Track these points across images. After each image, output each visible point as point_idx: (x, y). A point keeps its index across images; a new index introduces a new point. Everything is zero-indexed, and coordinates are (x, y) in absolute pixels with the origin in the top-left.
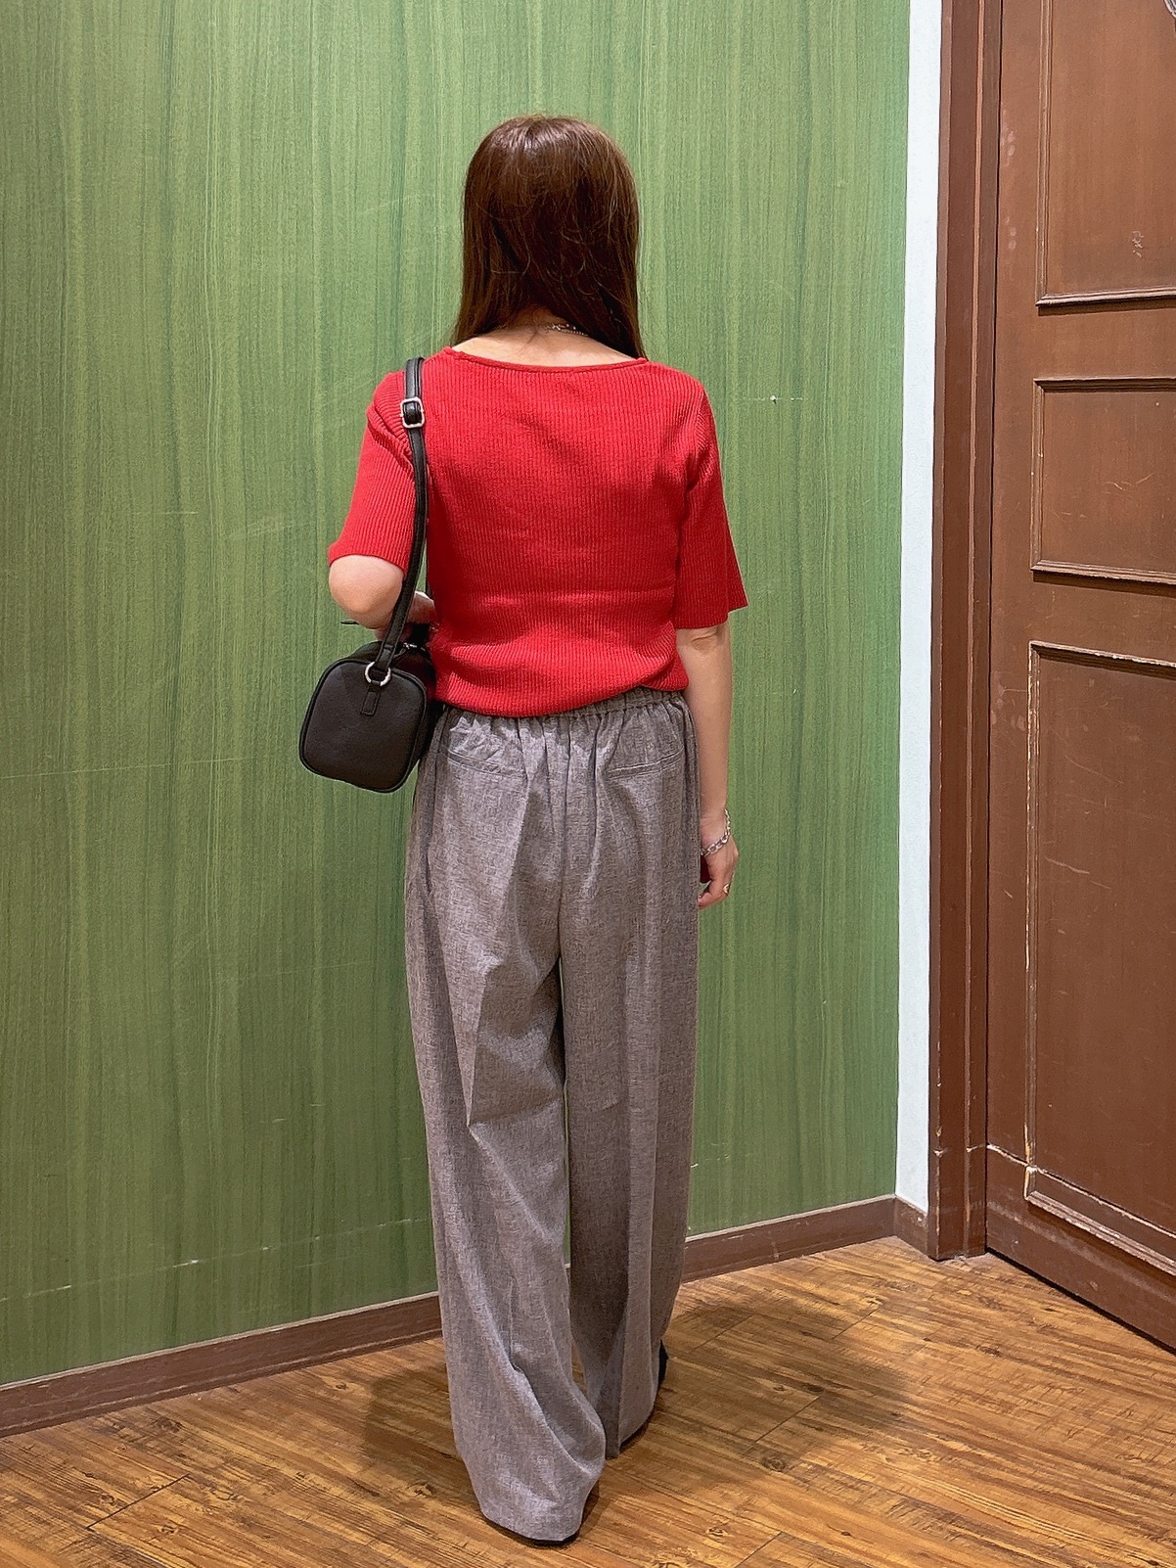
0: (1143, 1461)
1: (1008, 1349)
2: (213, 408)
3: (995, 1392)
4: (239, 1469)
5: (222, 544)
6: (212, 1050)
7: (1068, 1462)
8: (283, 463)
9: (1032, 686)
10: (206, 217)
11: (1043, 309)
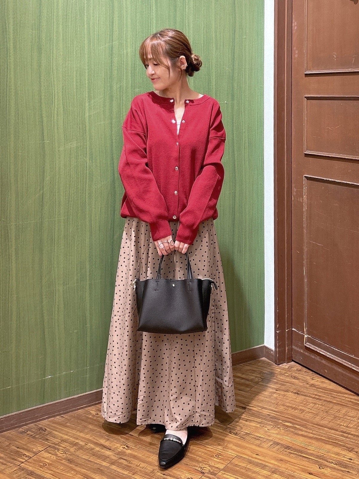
0: (345, 426)
1: (301, 392)
2: (54, 109)
3: (298, 406)
4: (66, 443)
5: (57, 151)
6: (55, 310)
7: (322, 428)
8: (76, 125)
9: (305, 189)
10: (52, 49)
11: (306, 75)
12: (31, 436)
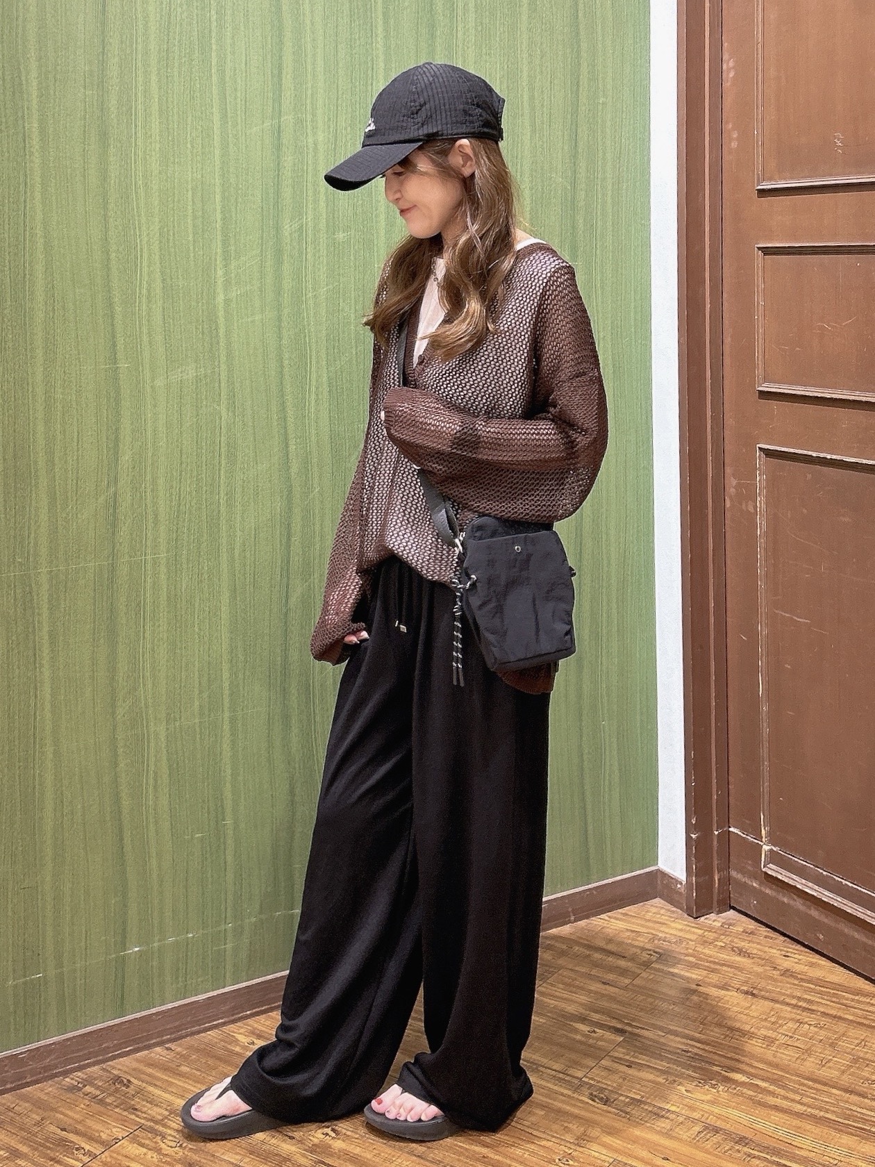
1: (761, 991)
2: (141, 284)
3: (758, 1028)
5: (148, 389)
6: (147, 784)
7: (825, 1088)
8: (194, 324)
9: (760, 479)
10: (133, 137)
11: (762, 193)
12: (94, 1098)
